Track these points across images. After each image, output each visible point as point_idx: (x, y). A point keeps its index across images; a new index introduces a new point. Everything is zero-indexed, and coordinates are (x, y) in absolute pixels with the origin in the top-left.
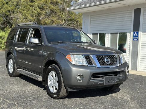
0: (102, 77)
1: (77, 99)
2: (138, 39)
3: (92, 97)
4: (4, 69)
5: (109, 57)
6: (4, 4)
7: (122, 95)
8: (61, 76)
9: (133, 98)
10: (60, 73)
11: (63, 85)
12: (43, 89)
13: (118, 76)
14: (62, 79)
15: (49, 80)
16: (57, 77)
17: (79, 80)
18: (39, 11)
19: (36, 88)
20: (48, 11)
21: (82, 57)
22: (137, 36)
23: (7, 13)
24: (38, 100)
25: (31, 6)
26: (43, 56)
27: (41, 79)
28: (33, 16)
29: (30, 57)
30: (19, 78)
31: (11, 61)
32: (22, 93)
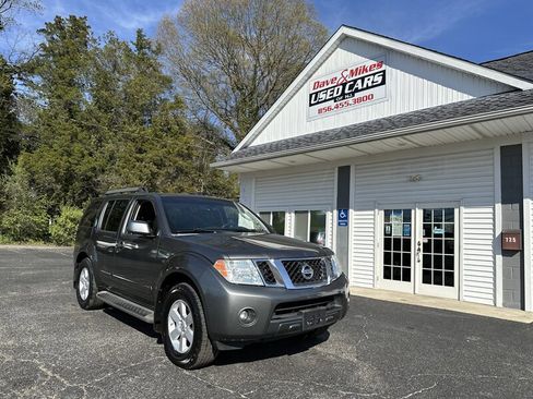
0: (296, 310)
1: (237, 365)
2: (347, 224)
3: (272, 359)
4: (71, 291)
5: (310, 262)
6: (83, 156)
7: (336, 347)
8: (201, 312)
9: (363, 356)
10: (199, 304)
11: (205, 335)
12: (156, 340)
13: (329, 306)
14: (203, 320)
15: (170, 321)
16: (190, 314)
17: (245, 321)
18: (155, 169)
19: (140, 337)
20: (171, 171)
21: (252, 266)
22: (346, 218)
23: (89, 174)
24: (143, 373)
25: (138, 160)
26: (159, 260)
27: (152, 319)
28: (141, 179)
29: (128, 263)
30: (101, 311)
31: (85, 274)
32: (103, 355)
